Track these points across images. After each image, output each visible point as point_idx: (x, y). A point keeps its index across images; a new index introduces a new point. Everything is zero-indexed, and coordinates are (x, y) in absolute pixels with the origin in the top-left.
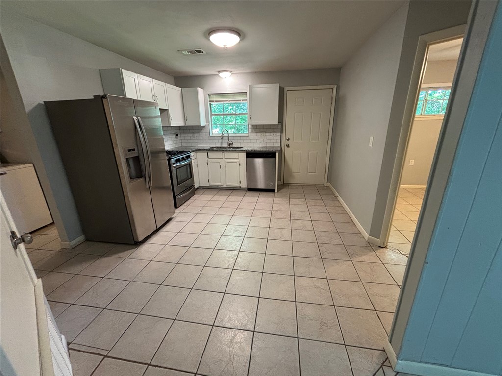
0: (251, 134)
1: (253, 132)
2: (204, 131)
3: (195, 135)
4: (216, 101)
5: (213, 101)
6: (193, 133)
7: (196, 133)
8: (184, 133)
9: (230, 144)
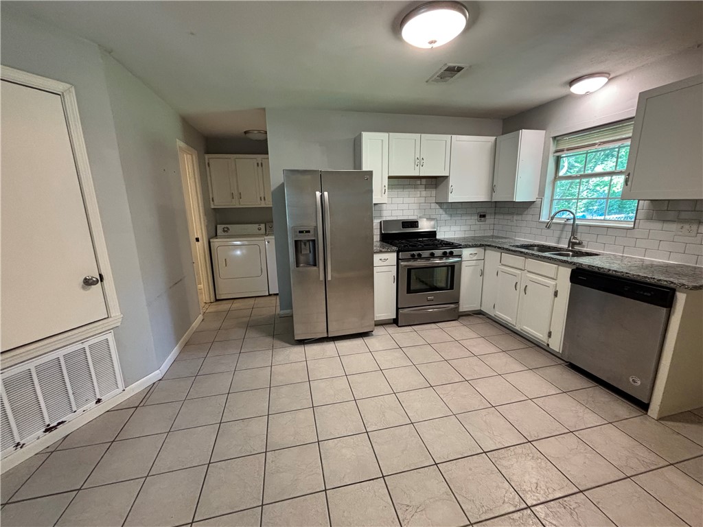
0: (643, 224)
1: (649, 218)
2: (531, 211)
3: (515, 217)
4: (568, 150)
5: (562, 151)
6: (512, 214)
7: (517, 214)
8: (500, 213)
9: (574, 244)
